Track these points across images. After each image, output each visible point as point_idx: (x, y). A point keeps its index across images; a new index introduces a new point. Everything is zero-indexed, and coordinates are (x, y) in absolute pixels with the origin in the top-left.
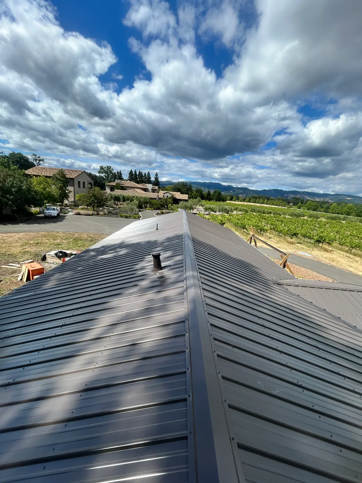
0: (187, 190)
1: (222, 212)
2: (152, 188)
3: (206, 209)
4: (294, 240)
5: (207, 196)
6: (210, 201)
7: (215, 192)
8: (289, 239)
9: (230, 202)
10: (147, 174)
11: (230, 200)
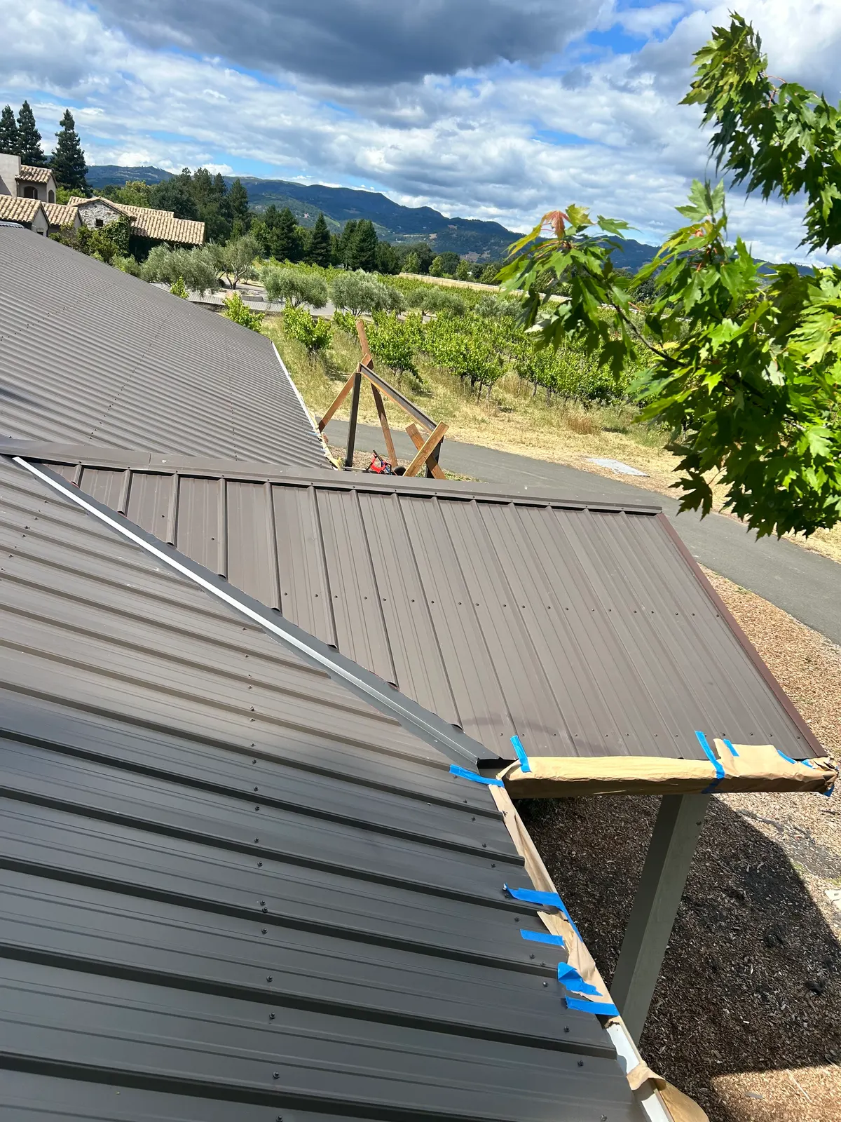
0: (224, 210)
1: (353, 307)
2: (22, 173)
3: (276, 290)
4: (598, 415)
5: (315, 246)
6: (326, 267)
7: (352, 231)
8: (578, 412)
9: (419, 277)
10: (16, 117)
11: (414, 271)
